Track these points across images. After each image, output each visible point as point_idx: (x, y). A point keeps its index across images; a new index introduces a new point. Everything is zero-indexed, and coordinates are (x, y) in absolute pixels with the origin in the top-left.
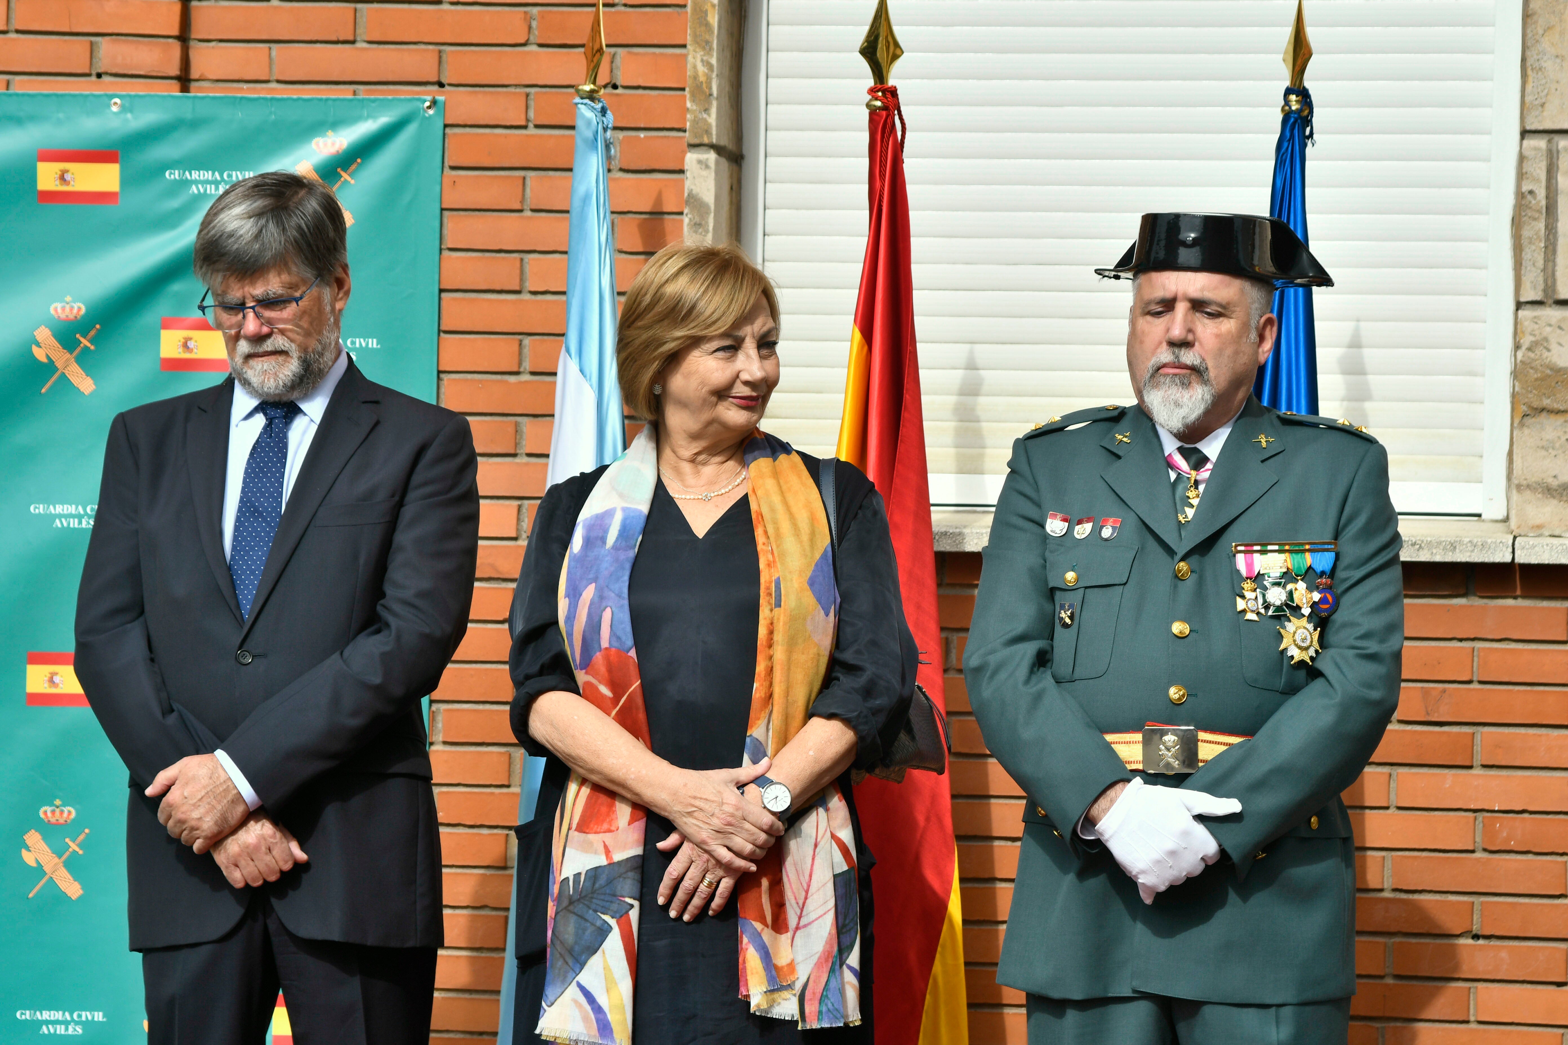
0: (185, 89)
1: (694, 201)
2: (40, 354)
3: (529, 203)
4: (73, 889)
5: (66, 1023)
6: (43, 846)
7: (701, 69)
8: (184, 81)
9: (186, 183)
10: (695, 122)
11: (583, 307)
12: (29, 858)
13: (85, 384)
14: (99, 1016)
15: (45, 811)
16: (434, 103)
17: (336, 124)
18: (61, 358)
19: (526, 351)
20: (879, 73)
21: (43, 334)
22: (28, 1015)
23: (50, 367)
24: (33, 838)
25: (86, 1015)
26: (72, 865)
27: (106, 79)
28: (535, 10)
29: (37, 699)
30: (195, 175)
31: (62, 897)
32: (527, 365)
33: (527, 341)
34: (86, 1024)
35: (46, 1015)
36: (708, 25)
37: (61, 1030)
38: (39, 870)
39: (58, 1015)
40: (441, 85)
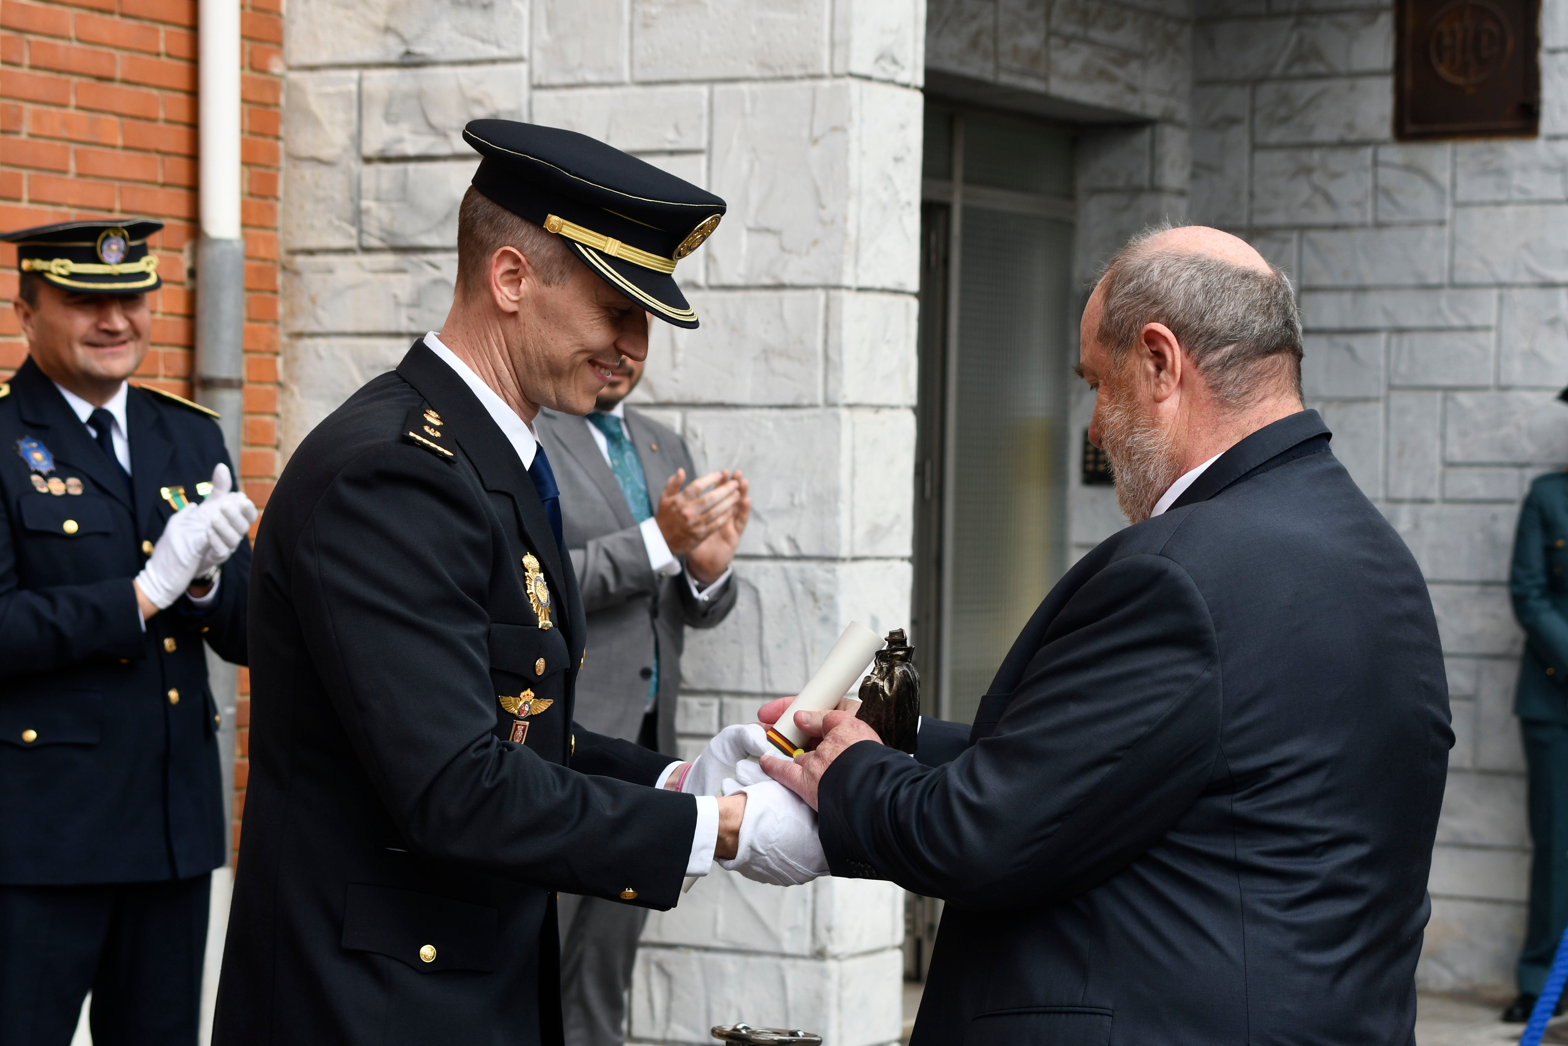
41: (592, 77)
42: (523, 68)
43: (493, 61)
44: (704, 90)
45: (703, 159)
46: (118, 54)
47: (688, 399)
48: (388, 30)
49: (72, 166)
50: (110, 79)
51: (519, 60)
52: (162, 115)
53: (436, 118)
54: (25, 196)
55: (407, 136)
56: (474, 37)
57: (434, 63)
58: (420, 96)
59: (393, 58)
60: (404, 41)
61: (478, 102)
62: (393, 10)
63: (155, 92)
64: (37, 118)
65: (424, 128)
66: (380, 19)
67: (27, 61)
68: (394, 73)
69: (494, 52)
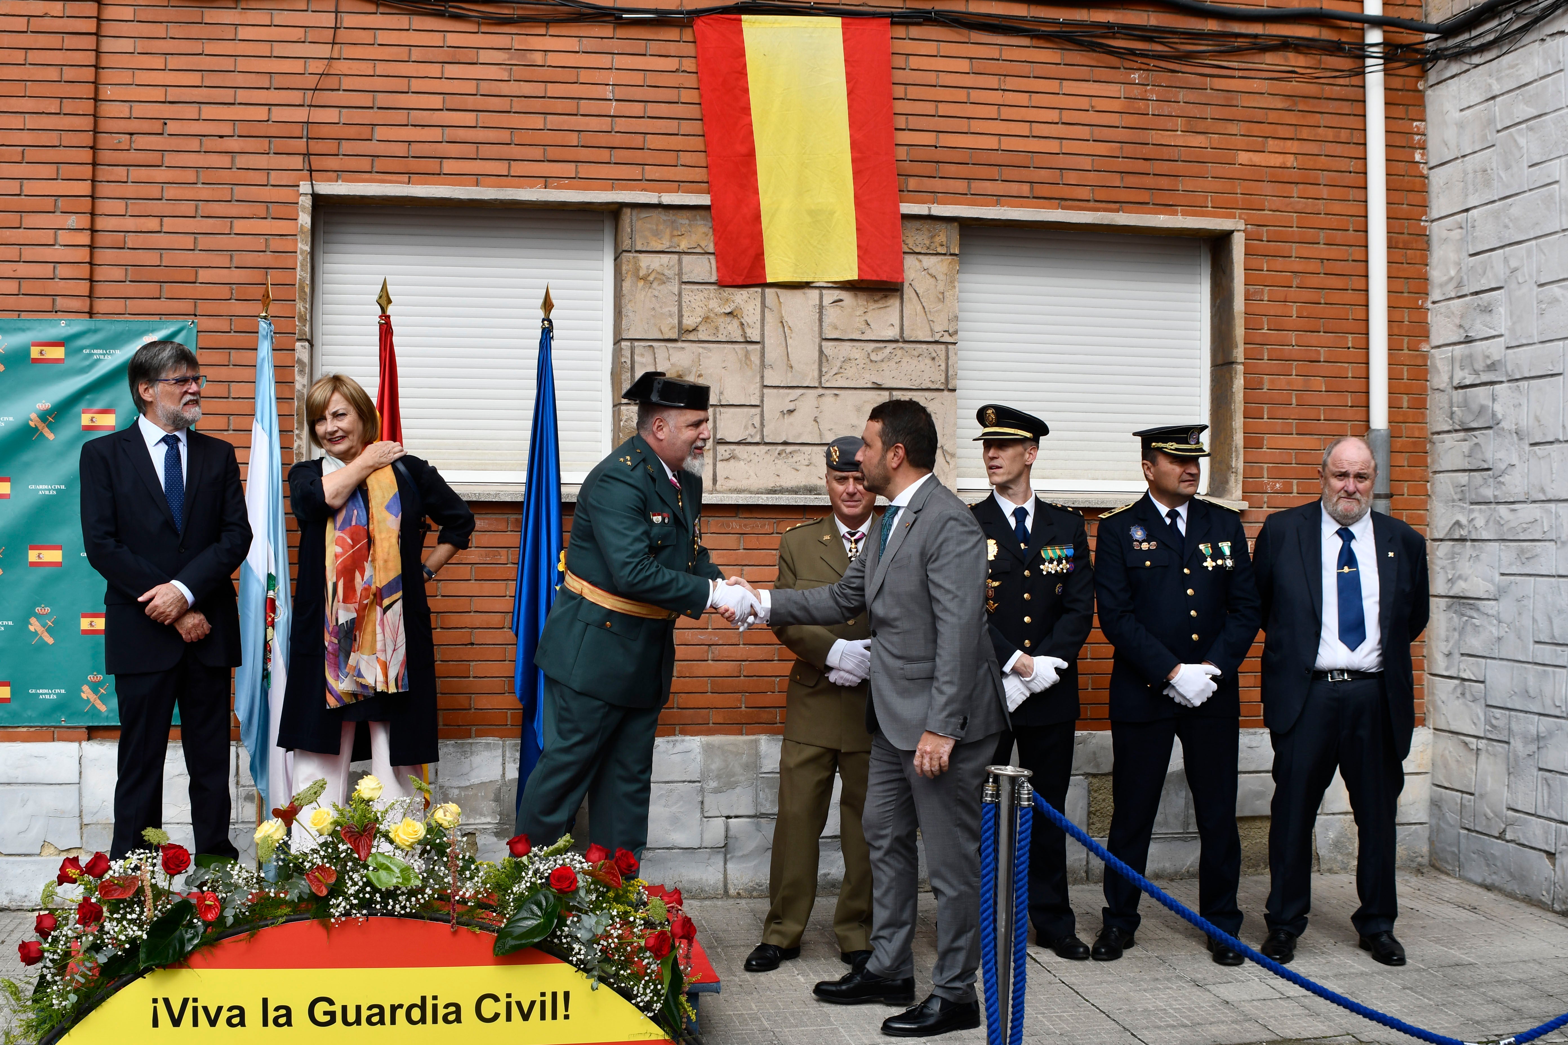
0: (91, 317)
1: (300, 361)
2: (32, 424)
3: (232, 362)
4: (50, 641)
5: (50, 694)
6: (37, 623)
7: (302, 309)
8: (91, 314)
9: (92, 354)
10: (300, 330)
11: (263, 403)
12: (32, 628)
13: (51, 436)
14: (63, 691)
15: (38, 610)
16: (193, 322)
17: (153, 331)
18: (41, 425)
19: (231, 422)
20: (383, 310)
21: (33, 416)
22: (34, 691)
23: (36, 429)
24: (33, 620)
25: (57, 691)
26: (49, 630)
27: (59, 313)
28: (234, 286)
29: (33, 564)
30: (95, 351)
31: (46, 644)
32: (231, 427)
33: (231, 417)
34: (57, 694)
35: (41, 691)
36: (305, 292)
37: (47, 697)
38: (36, 633)
39: (46, 691)
40: (196, 315)
41: (1525, 342)
42: (1502, 339)
43: (1494, 337)
44: (1561, 343)
45: (1561, 377)
46: (1322, 350)
47: (1557, 498)
48: (1460, 326)
49: (1294, 401)
50: (1320, 362)
51: (1501, 336)
52: (1350, 375)
53: (1476, 367)
54: (1266, 416)
55: (1467, 376)
56: (1487, 326)
57: (1475, 340)
58: (1470, 356)
59: (1462, 340)
60: (1466, 331)
61: (1488, 357)
62: (1462, 317)
63: (1346, 365)
64: (1272, 382)
65: (1472, 372)
66: (1457, 321)
67: (1266, 357)
68: (1463, 346)
69: (1494, 333)
